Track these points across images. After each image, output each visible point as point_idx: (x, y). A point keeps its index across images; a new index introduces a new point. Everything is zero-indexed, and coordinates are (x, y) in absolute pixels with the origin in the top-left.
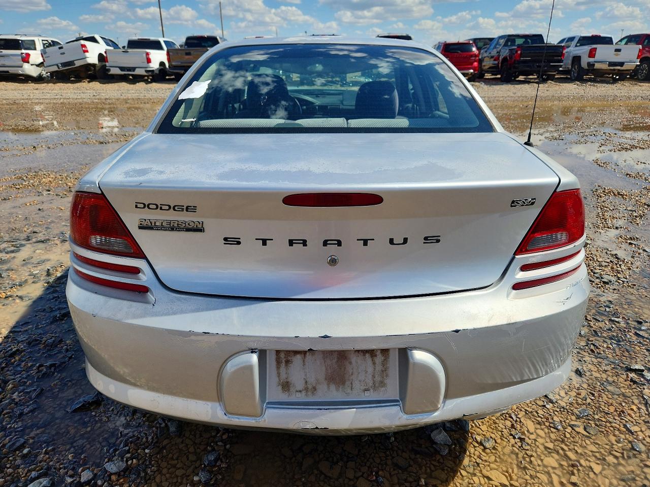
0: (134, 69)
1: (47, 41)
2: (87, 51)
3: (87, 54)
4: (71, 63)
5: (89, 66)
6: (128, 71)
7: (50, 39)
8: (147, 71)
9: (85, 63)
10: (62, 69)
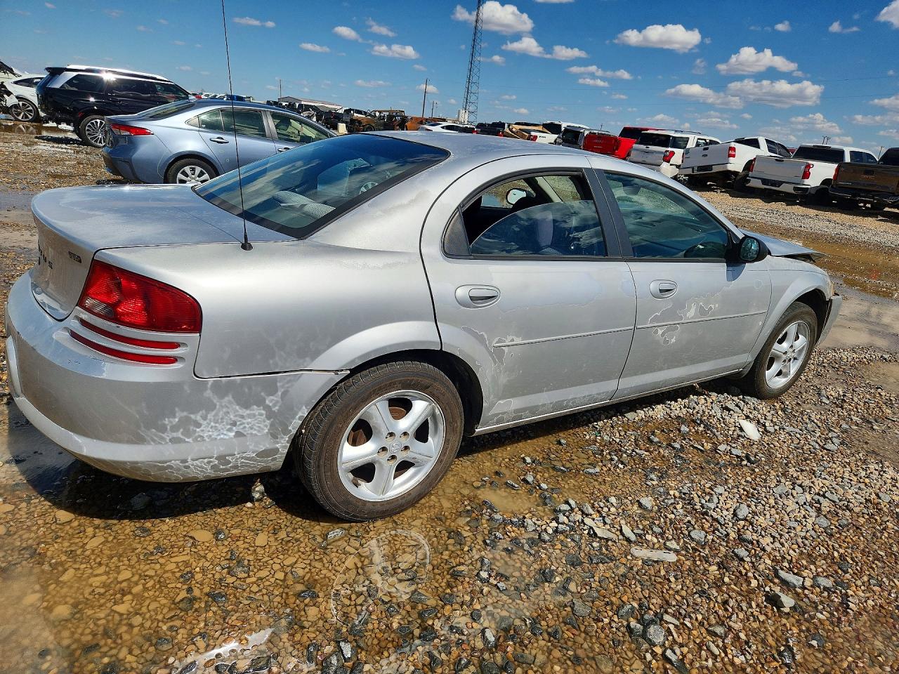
0: (779, 183)
1: (705, 140)
2: (734, 156)
3: (731, 159)
4: (709, 167)
5: (729, 174)
6: (772, 185)
7: (708, 138)
8: (795, 189)
9: (725, 169)
10: (696, 173)
